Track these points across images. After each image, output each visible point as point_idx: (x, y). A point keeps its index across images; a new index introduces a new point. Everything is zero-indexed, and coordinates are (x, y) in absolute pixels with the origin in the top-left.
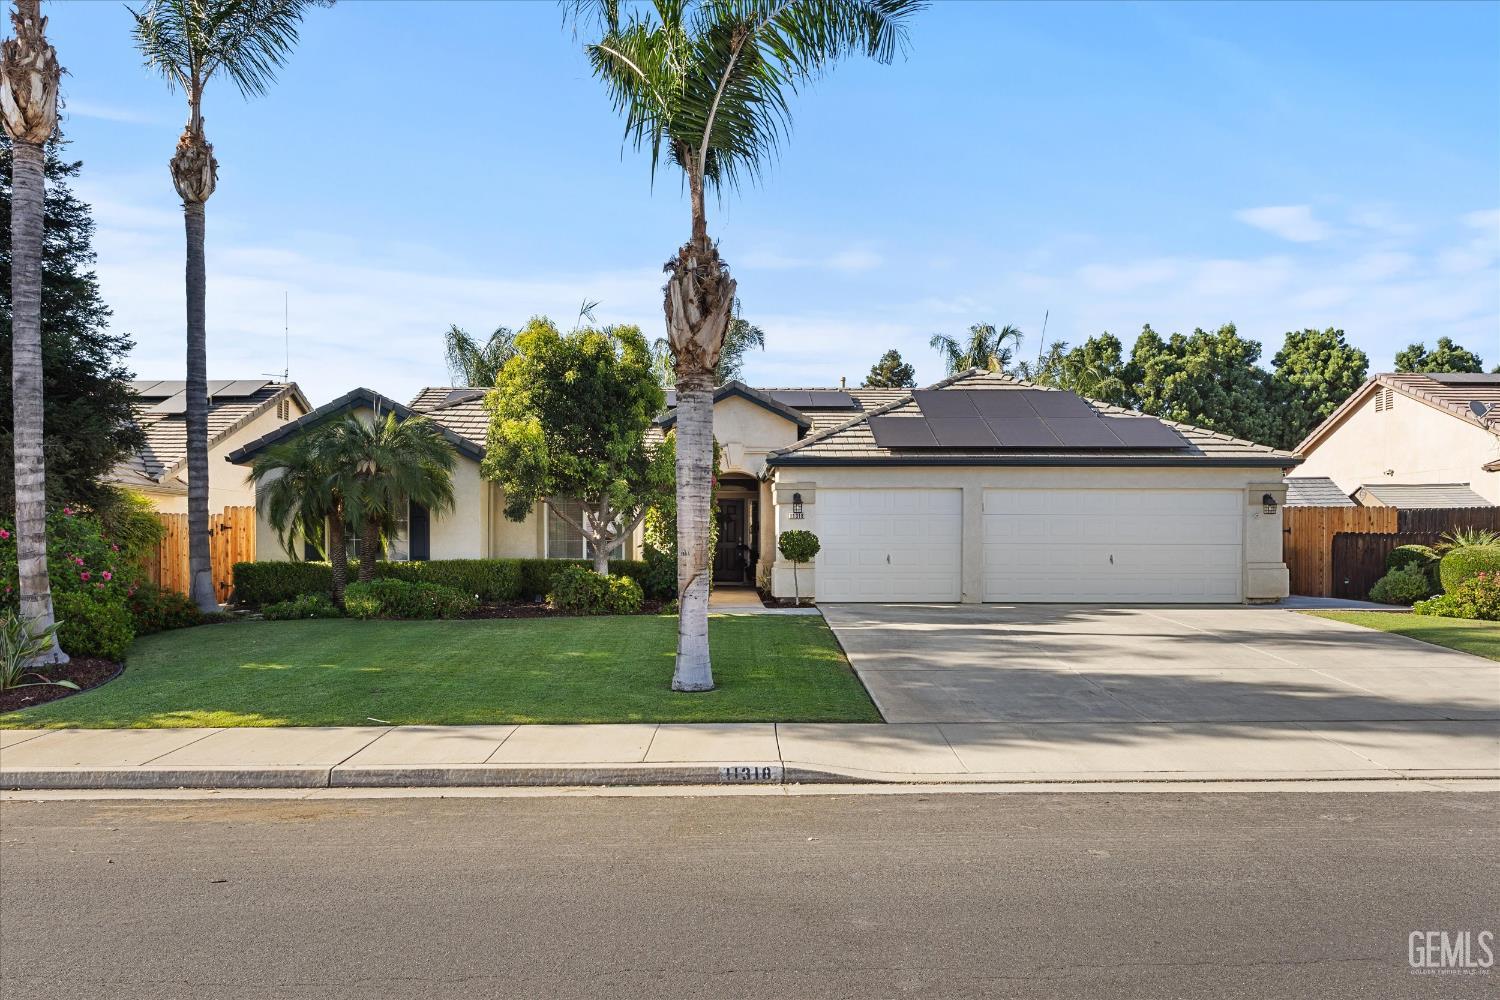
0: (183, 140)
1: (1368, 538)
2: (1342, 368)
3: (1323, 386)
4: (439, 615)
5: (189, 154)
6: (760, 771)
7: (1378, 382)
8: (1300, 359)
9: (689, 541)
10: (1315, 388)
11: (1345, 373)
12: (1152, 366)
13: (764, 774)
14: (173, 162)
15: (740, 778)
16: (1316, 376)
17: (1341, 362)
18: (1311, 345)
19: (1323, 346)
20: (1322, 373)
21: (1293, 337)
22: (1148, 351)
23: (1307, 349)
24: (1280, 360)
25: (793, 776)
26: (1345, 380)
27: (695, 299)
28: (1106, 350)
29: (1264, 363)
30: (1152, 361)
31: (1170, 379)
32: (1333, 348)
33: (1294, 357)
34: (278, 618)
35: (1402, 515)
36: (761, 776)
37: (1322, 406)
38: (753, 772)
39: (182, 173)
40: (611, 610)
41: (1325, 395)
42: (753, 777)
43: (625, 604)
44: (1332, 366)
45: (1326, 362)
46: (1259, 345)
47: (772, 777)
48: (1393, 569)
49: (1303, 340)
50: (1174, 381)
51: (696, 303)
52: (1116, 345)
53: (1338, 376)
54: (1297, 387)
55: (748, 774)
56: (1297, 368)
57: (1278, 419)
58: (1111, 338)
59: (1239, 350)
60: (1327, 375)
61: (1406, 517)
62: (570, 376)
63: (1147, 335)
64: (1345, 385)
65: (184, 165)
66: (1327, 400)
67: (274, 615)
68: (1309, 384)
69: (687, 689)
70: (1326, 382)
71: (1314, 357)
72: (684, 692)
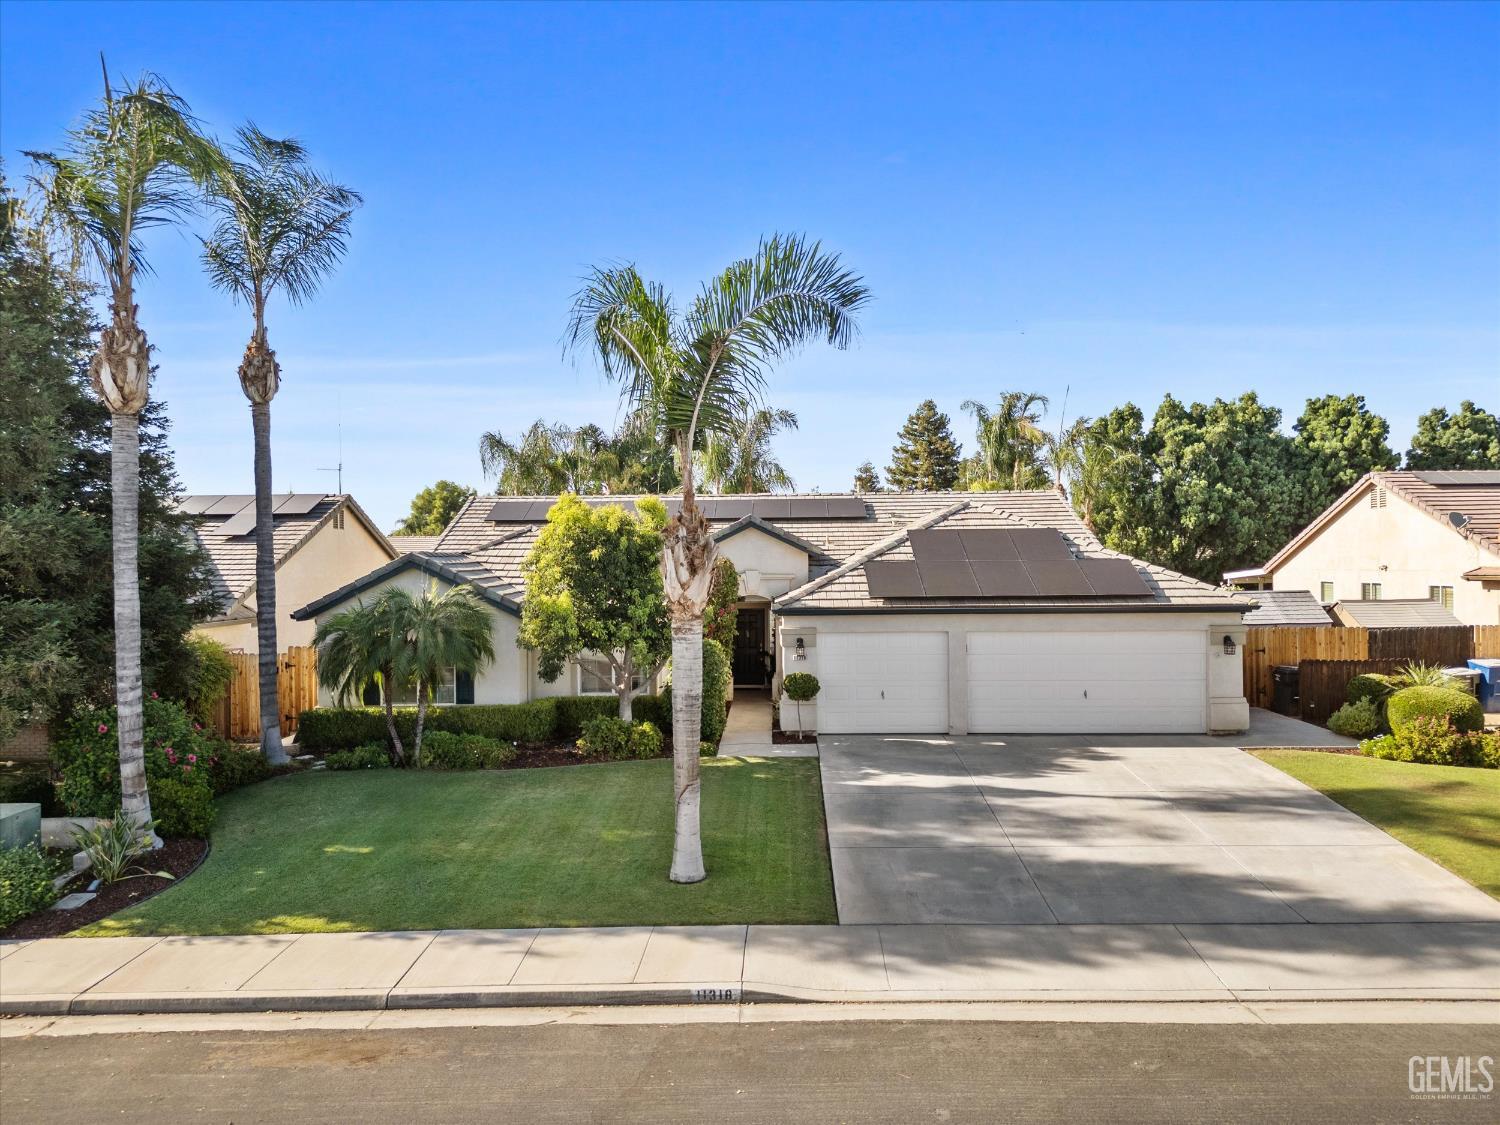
0: (249, 349)
1: (1331, 664)
2: (1362, 436)
3: (1341, 454)
4: (481, 765)
5: (255, 362)
6: (724, 993)
7: (1371, 481)
8: (1320, 425)
9: (683, 757)
10: (1334, 455)
11: (1364, 441)
12: (1172, 437)
13: (727, 995)
14: (241, 368)
15: (708, 999)
16: (1335, 443)
17: (1360, 430)
18: (1331, 412)
19: (1345, 412)
20: (1342, 440)
21: (1314, 403)
22: (1168, 422)
23: (1327, 415)
24: (1301, 425)
25: (749, 997)
26: (1364, 448)
27: (685, 563)
28: (1128, 420)
29: (1286, 429)
30: (1171, 432)
31: (1188, 450)
32: (1353, 414)
33: (1314, 423)
34: (339, 769)
35: (1373, 635)
36: (723, 997)
37: (1341, 473)
38: (718, 993)
39: (249, 380)
40: (633, 755)
41: (1345, 462)
42: (718, 998)
43: (645, 749)
44: (1351, 433)
45: (1346, 428)
46: (1279, 411)
47: (733, 998)
48: (1346, 704)
49: (1324, 406)
50: (1193, 452)
51: (686, 566)
52: (1137, 415)
53: (1357, 443)
54: (1317, 452)
55: (714, 995)
56: (1317, 435)
57: (1298, 486)
58: (1133, 409)
59: (1259, 418)
60: (1347, 442)
61: (1376, 636)
63: (1167, 404)
64: (1364, 452)
65: (251, 372)
66: (1346, 466)
67: (336, 766)
68: (1328, 451)
69: (682, 880)
70: (1345, 449)
71: (1334, 423)
72: (679, 883)
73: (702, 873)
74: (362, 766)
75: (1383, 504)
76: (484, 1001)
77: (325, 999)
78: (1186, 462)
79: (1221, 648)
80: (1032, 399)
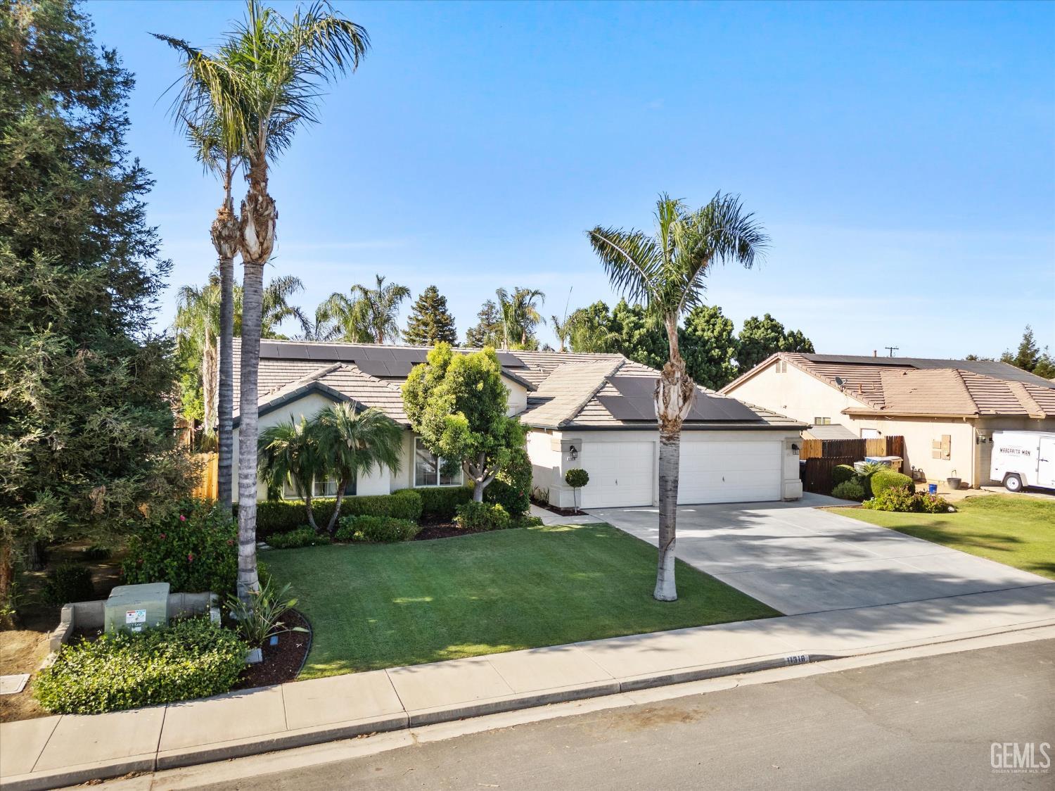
0: (221, 214)
2: (722, 330)
3: (713, 340)
4: (401, 539)
5: (229, 225)
7: (779, 357)
8: (700, 322)
10: (709, 340)
11: (725, 333)
12: (627, 324)
13: (802, 658)
14: (214, 229)
15: (793, 662)
16: (709, 333)
17: (722, 327)
18: (706, 315)
19: (714, 316)
20: (713, 332)
22: (625, 315)
23: (704, 317)
25: (814, 658)
26: (724, 337)
28: (602, 312)
30: (627, 321)
31: (637, 332)
32: (718, 318)
33: (697, 321)
36: (801, 661)
37: (713, 351)
38: (798, 658)
39: (223, 239)
41: (714, 345)
42: (798, 662)
44: (718, 329)
45: (714, 325)
47: (806, 660)
49: (701, 312)
50: (640, 334)
52: (606, 309)
53: (721, 334)
54: (700, 338)
55: (796, 659)
56: (699, 328)
57: (690, 357)
58: (602, 304)
60: (716, 333)
62: (480, 386)
64: (724, 340)
65: (225, 233)
66: (715, 347)
68: (706, 338)
69: (668, 600)
70: (715, 337)
71: (708, 322)
72: (666, 601)
73: (675, 595)
74: (306, 543)
75: (784, 370)
76: (676, 680)
77: (582, 691)
78: (635, 339)
79: (790, 451)
80: (533, 295)
